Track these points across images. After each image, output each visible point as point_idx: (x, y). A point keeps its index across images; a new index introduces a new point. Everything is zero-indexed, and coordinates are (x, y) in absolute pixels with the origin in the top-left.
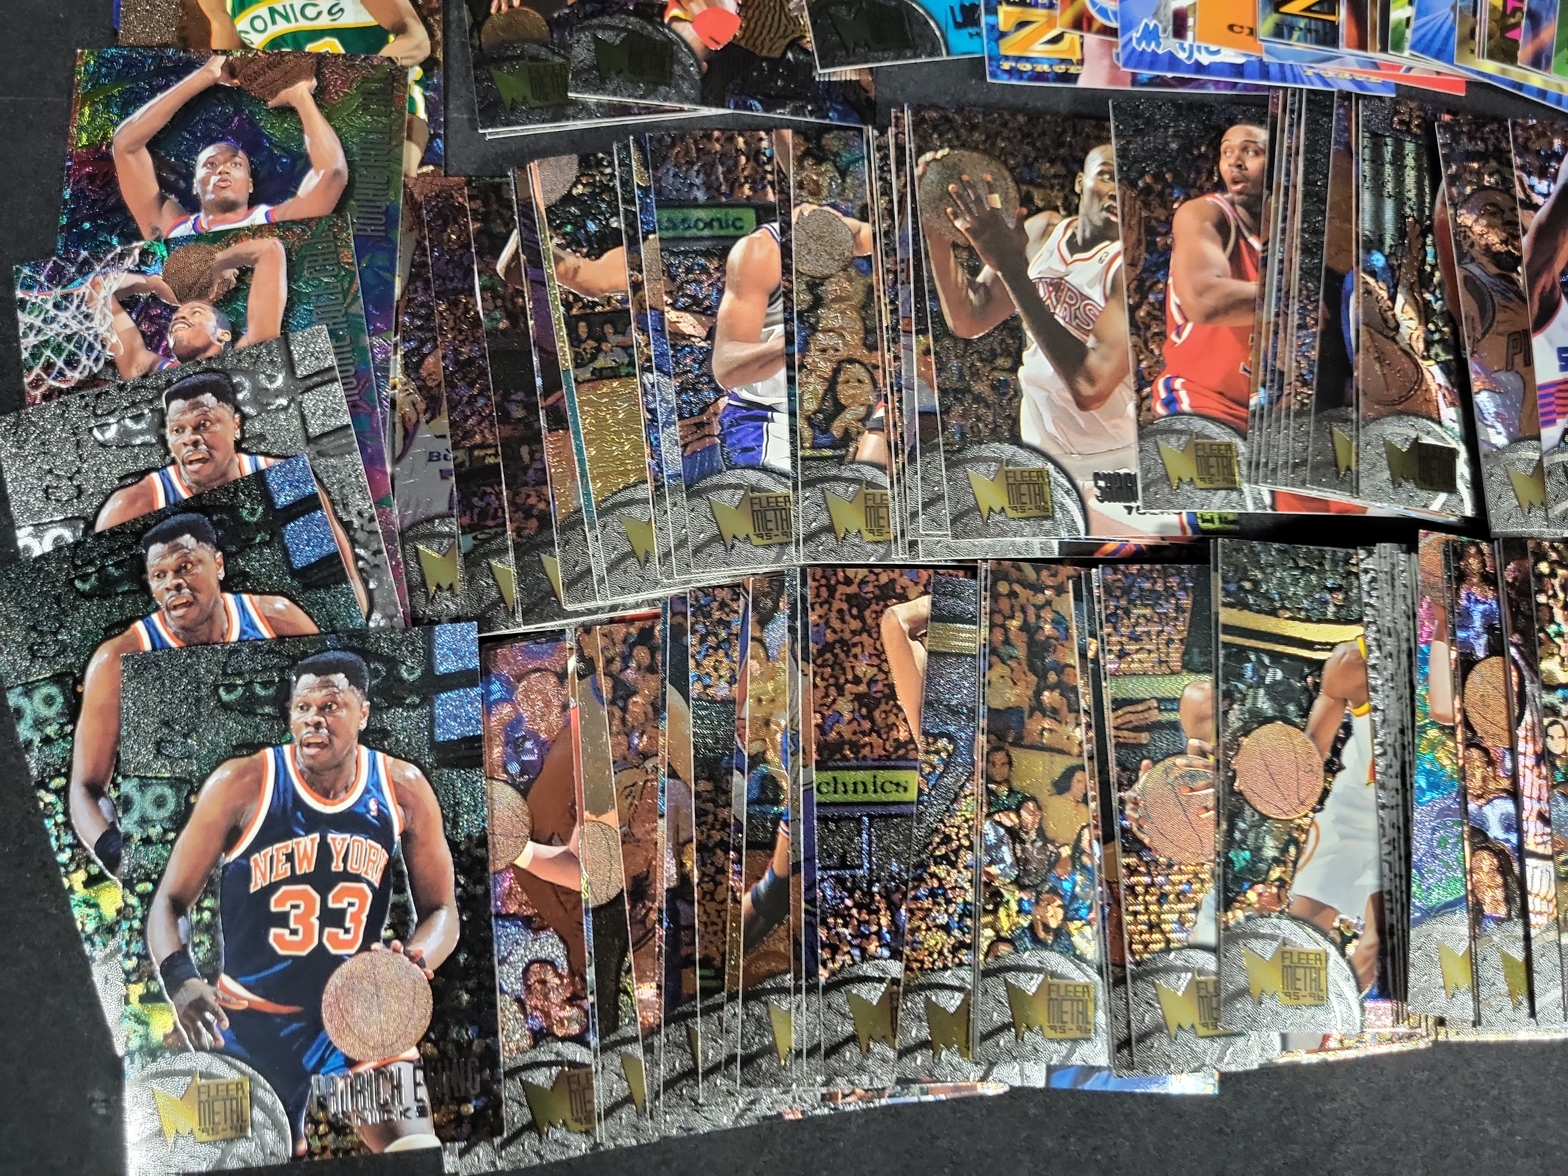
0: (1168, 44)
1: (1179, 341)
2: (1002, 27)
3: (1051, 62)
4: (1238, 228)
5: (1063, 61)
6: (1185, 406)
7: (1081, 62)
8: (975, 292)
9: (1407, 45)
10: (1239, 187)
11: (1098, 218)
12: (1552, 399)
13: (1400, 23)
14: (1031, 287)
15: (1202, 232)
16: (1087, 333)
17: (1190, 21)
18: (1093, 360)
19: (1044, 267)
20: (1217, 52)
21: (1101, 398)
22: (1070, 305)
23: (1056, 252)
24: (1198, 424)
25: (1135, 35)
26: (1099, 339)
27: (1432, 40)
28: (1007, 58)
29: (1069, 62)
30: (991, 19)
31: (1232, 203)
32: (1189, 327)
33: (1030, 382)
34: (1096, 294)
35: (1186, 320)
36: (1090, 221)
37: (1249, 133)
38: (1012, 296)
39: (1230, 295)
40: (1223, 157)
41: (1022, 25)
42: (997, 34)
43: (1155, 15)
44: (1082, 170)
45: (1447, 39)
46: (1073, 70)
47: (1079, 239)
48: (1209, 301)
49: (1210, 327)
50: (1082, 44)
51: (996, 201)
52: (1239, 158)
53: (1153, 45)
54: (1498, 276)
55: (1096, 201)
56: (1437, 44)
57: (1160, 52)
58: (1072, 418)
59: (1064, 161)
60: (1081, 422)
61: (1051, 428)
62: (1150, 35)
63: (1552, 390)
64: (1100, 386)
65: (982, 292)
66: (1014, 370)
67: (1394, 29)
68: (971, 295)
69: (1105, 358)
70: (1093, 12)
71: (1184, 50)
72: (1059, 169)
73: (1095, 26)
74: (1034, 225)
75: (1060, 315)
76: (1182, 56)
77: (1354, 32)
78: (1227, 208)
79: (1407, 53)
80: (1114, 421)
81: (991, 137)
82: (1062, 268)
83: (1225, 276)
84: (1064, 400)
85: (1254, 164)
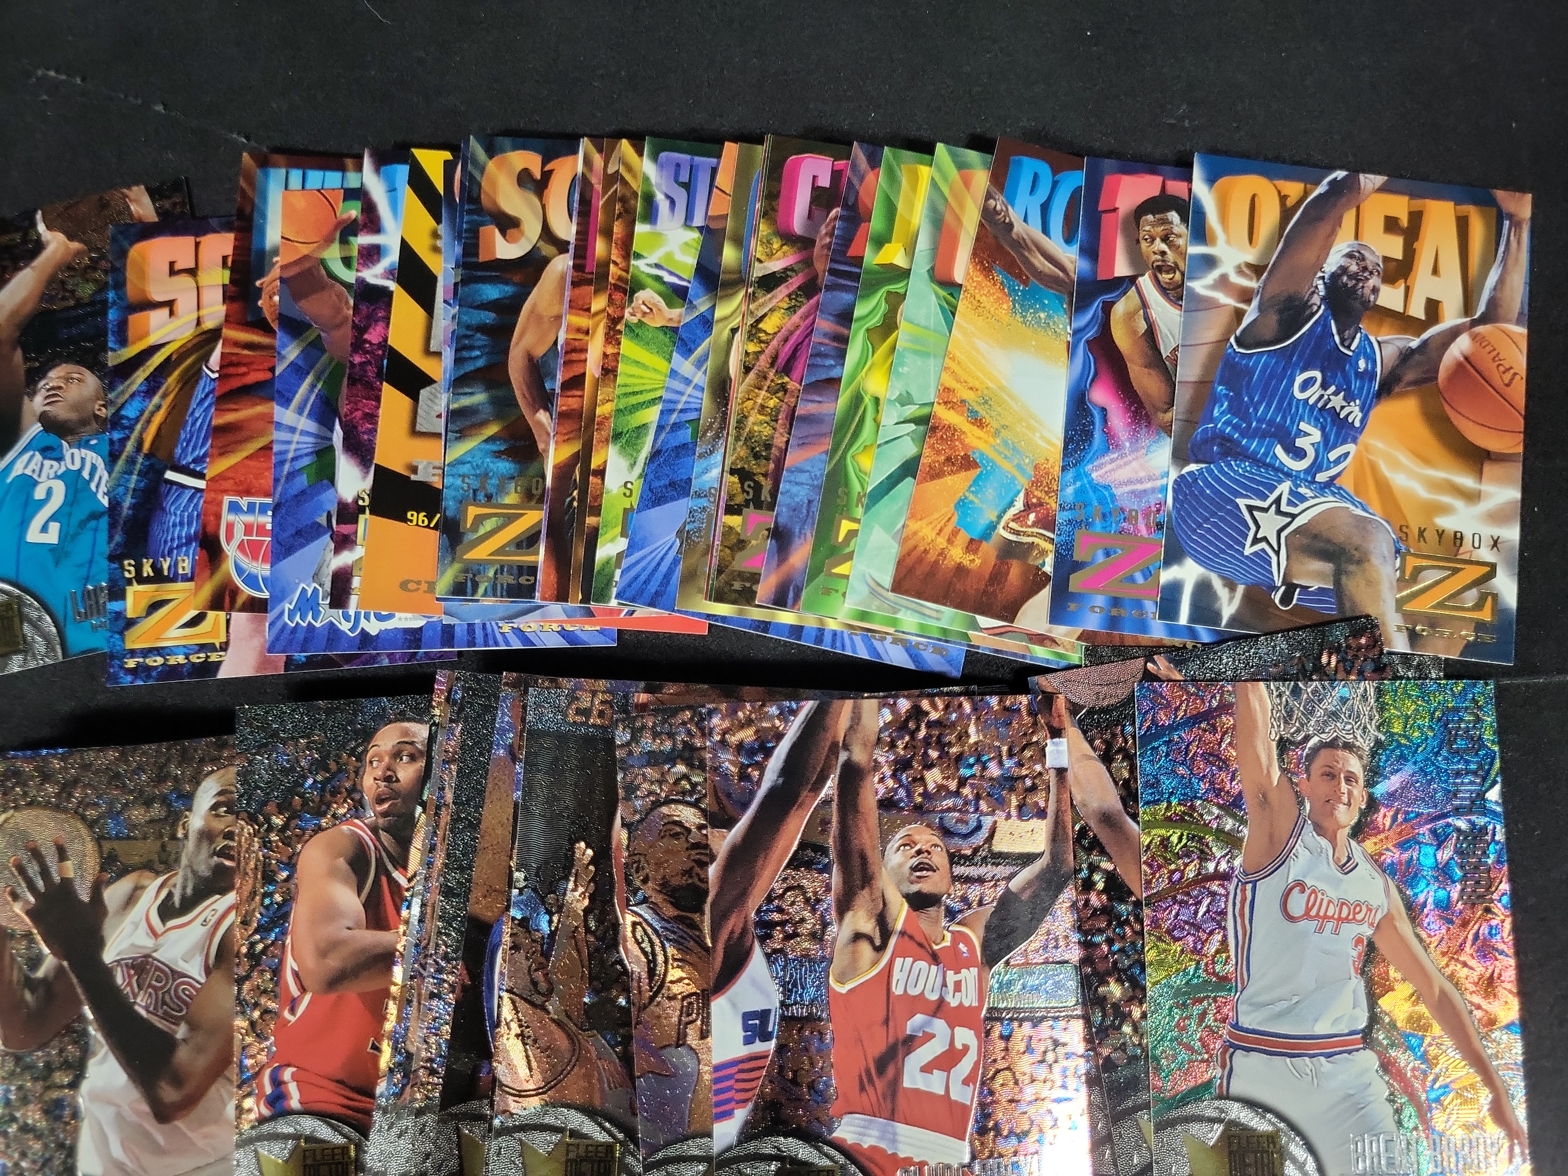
0: (327, 615)
1: (292, 1019)
2: (130, 614)
3: (188, 651)
4: (379, 860)
5: (202, 647)
6: (295, 1103)
7: (225, 647)
8: (33, 992)
9: (614, 591)
10: (386, 806)
11: (204, 865)
12: (731, 1083)
13: (608, 562)
14: (107, 973)
15: (333, 873)
16: (176, 1021)
17: (356, 582)
18: (183, 1054)
19: (125, 945)
20: (390, 617)
21: (190, 1102)
22: (156, 989)
23: (144, 924)
24: (309, 1125)
25: (287, 606)
26: (193, 1027)
27: (646, 582)
28: (133, 653)
29: (211, 647)
30: (114, 606)
31: (374, 829)
32: (308, 997)
33: (94, 1097)
34: (195, 969)
35: (303, 990)
36: (194, 872)
37: (406, 733)
38: (79, 990)
39: (363, 950)
40: (368, 769)
41: (155, 606)
42: (121, 623)
43: (316, 577)
44: (190, 809)
45: (667, 577)
46: (214, 657)
47: (177, 899)
48: (334, 962)
49: (333, 996)
50: (228, 622)
51: (70, 868)
52: (389, 769)
53: (310, 618)
54: (676, 919)
55: (205, 845)
56: (653, 587)
57: (318, 625)
58: (147, 1135)
59: (165, 800)
60: (160, 1139)
61: (117, 1152)
62: (307, 604)
63: (734, 1070)
64: (190, 1087)
65: (41, 991)
66: (74, 1085)
67: (599, 572)
68: (28, 996)
69: (199, 1050)
70: (238, 582)
71: (347, 618)
72: (157, 811)
73: (240, 601)
74: (114, 894)
75: (141, 1005)
76: (345, 626)
77: (553, 578)
78: (367, 836)
79: (614, 603)
80: (206, 1130)
81: (66, 789)
82: (149, 942)
83: (359, 927)
84: (138, 1113)
85: (407, 773)
